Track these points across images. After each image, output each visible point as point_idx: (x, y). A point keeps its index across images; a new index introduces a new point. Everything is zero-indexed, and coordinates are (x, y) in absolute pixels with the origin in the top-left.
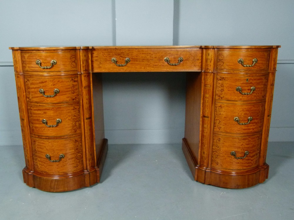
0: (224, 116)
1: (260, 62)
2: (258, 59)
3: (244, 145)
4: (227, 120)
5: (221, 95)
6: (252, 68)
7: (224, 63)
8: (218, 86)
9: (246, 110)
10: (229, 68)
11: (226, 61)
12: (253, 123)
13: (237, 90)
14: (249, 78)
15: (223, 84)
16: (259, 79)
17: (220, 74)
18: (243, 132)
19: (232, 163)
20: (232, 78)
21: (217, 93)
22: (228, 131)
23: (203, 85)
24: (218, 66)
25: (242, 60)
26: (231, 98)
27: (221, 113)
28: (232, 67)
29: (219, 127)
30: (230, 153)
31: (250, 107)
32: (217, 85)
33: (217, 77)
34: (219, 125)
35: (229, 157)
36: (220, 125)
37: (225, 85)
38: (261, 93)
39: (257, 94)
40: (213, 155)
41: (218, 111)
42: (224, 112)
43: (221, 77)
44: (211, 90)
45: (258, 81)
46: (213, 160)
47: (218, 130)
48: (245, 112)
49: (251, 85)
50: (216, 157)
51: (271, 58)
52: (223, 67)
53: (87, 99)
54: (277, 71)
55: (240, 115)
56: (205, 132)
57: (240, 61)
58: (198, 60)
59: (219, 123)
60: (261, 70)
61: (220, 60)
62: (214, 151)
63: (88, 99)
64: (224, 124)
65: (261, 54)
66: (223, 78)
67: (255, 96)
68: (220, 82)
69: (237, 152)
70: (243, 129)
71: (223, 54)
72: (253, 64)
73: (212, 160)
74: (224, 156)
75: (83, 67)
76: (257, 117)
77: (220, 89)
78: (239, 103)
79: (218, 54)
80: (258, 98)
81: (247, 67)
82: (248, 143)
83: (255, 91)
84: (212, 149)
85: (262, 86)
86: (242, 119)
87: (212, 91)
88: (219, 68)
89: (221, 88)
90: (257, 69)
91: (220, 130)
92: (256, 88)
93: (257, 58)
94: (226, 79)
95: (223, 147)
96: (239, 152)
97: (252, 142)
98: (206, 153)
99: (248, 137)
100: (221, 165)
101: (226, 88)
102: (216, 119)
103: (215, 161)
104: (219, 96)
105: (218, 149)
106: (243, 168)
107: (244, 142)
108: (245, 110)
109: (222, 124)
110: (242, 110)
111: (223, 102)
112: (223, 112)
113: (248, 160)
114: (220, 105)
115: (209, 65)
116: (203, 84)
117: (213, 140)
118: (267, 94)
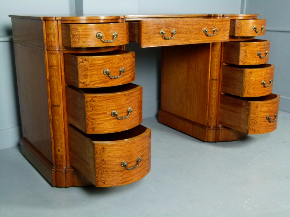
0: (253, 81)
5: (244, 61)
6: (261, 34)
8: (241, 52)
10: (246, 34)
11: (244, 29)
13: (258, 54)
15: (246, 50)
21: (240, 59)
22: (257, 95)
24: (236, 34)
26: (253, 62)
27: (251, 79)
29: (248, 92)
41: (248, 77)
43: (244, 44)
49: (266, 49)
50: (253, 124)
52: (240, 35)
57: (254, 28)
59: (248, 89)
61: (238, 28)
64: (253, 89)
66: (247, 44)
68: (243, 48)
71: (241, 23)
72: (262, 30)
79: (237, 22)
86: (266, 82)
89: (244, 54)
91: (249, 95)
101: (249, 53)
114: (250, 71)
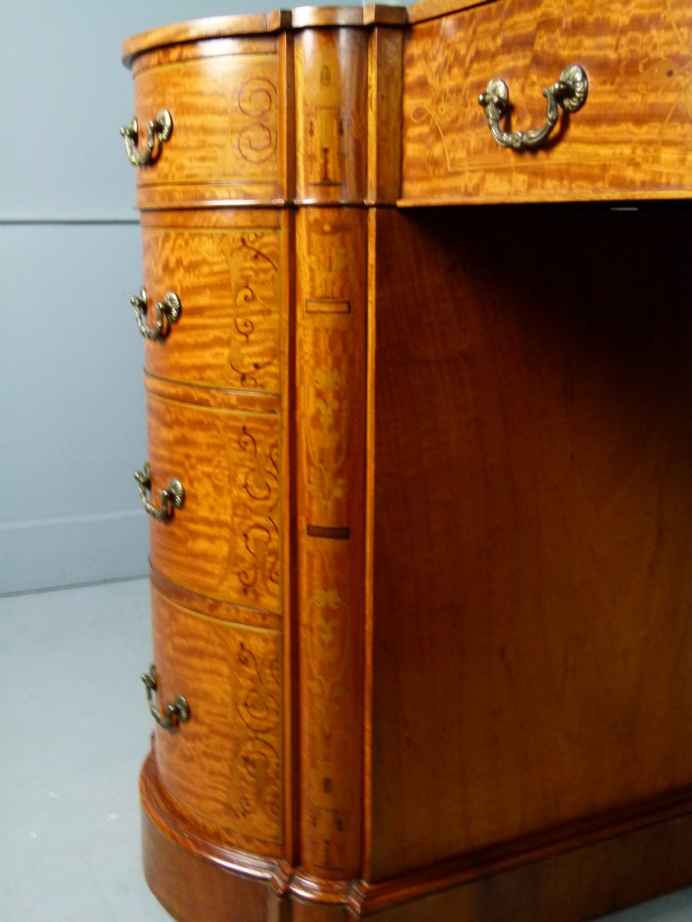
53: (319, 394)
63: (330, 396)
75: (310, 158)
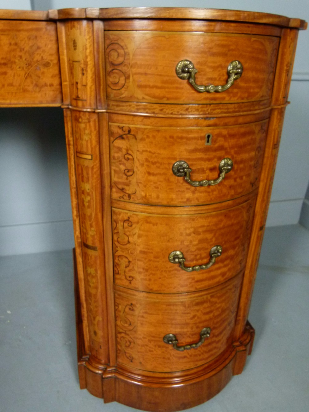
0: (139, 249)
1: (249, 74)
2: (246, 66)
3: (198, 318)
4: (150, 260)
5: (125, 187)
6: (224, 95)
7: (127, 78)
8: (114, 159)
9: (205, 229)
10: (147, 95)
11: (134, 70)
12: (222, 261)
13: (177, 172)
14: (216, 131)
15: (130, 152)
16: (244, 135)
17: (121, 118)
18: (196, 288)
19: (169, 359)
20: (158, 131)
21: (115, 179)
22: (155, 288)
23: (72, 152)
24: (109, 90)
25: (191, 66)
26: (158, 197)
27: (131, 239)
28: (157, 92)
29: (128, 275)
30: (161, 339)
31: (215, 220)
32: (112, 154)
33: (109, 127)
34: (127, 270)
35: (159, 346)
36: (130, 271)
37: (136, 155)
38: (248, 175)
39: (238, 180)
40: (118, 340)
41: (121, 233)
42: (139, 236)
43: (122, 128)
44: (95, 170)
45: (243, 141)
46: (119, 350)
47: (126, 283)
48: (200, 237)
49: (219, 154)
50: (127, 345)
51: (282, 63)
52: (125, 94)
54: (289, 103)
55: (187, 246)
56: (92, 285)
57: (183, 71)
58: (47, 65)
59: (126, 267)
60: (253, 104)
61: (113, 64)
62: (121, 331)
64: (141, 270)
65: (256, 46)
66: (129, 131)
67: (231, 187)
68: (119, 143)
69: (181, 334)
70: (196, 279)
71: (122, 44)
72: (227, 82)
73: (117, 351)
74: (147, 345)
76: (236, 242)
77: (123, 167)
78: (184, 212)
79: (108, 42)
80: (239, 190)
81: (208, 92)
82: (208, 310)
83: (232, 173)
84: (116, 325)
85: (253, 154)
86: (192, 257)
87: (99, 172)
88: (112, 96)
89: (124, 164)
90: (240, 101)
91: (130, 283)
92: (236, 162)
93: (242, 61)
94: (139, 136)
95: (142, 324)
96: (186, 334)
97: (218, 306)
98: (100, 333)
99: (209, 296)
100: (140, 363)
101: (142, 165)
102: (117, 254)
103: (125, 353)
104: (122, 190)
105: (131, 328)
106: (196, 365)
107: (198, 311)
108: (201, 230)
109: (136, 268)
110: (192, 230)
111: (134, 209)
112: (136, 236)
113: (210, 344)
114: (126, 218)
115: (79, 86)
116: (72, 147)
117: (115, 306)
118: (263, 174)
